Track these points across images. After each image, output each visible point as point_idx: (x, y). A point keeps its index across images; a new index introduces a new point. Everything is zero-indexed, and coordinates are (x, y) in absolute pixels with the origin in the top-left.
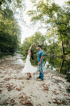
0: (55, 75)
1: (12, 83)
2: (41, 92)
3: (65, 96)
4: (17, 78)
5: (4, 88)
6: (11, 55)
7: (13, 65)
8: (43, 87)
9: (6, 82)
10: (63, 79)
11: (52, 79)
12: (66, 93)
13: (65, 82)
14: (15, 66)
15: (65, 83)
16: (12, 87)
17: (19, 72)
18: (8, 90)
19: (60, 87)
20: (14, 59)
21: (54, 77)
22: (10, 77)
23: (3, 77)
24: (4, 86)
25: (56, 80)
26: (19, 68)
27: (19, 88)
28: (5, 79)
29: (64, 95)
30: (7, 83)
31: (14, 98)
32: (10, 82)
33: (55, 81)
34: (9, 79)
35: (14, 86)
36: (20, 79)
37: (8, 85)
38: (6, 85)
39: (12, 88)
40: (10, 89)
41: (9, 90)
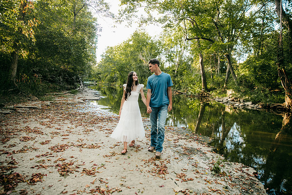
0: (183, 137)
1: (72, 157)
2: (148, 177)
3: (208, 183)
4: (85, 146)
5: (48, 169)
6: (70, 90)
7: (75, 115)
8: (152, 166)
9: (54, 154)
10: (204, 145)
11: (176, 146)
12: (209, 178)
13: (207, 152)
14: (79, 118)
15: (209, 155)
16: (70, 167)
17: (91, 130)
18: (61, 174)
19: (195, 165)
20: (77, 100)
21: (182, 142)
22: (65, 142)
23: (47, 142)
24: (49, 164)
25: (186, 149)
26: (90, 123)
27: (91, 169)
28: (52, 149)
29: (205, 182)
30: (58, 158)
31: (76, 192)
32: (66, 154)
33: (182, 152)
34: (62, 148)
35: (75, 164)
36: (92, 147)
37: (61, 163)
38: (56, 162)
39: (70, 170)
40: (65, 170)
41: (63, 173)
